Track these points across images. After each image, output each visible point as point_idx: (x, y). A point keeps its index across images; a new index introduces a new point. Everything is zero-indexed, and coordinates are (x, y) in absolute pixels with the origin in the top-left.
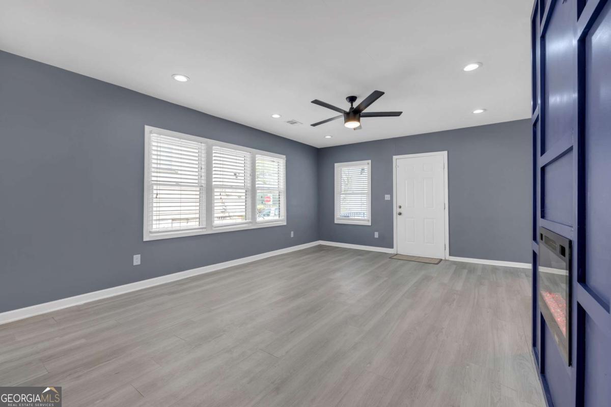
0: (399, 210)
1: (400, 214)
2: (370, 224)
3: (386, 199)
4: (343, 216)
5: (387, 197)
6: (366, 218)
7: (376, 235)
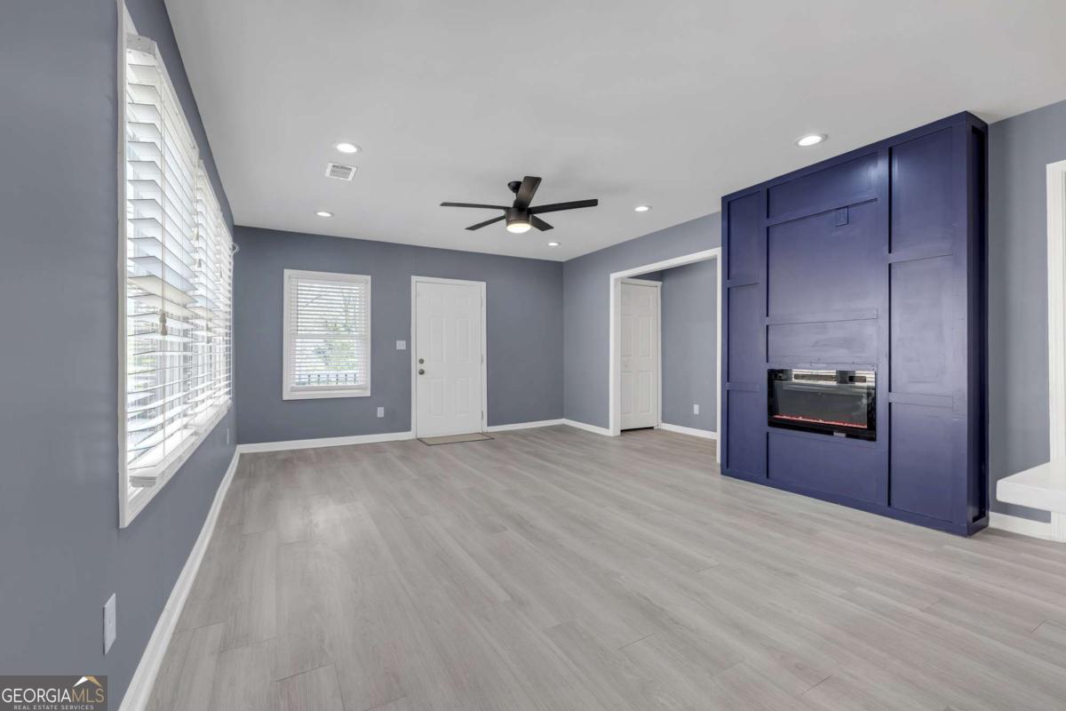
0: (420, 367)
1: (422, 372)
2: (369, 394)
3: (398, 348)
4: (297, 384)
5: (401, 345)
6: (360, 383)
7: (381, 412)
